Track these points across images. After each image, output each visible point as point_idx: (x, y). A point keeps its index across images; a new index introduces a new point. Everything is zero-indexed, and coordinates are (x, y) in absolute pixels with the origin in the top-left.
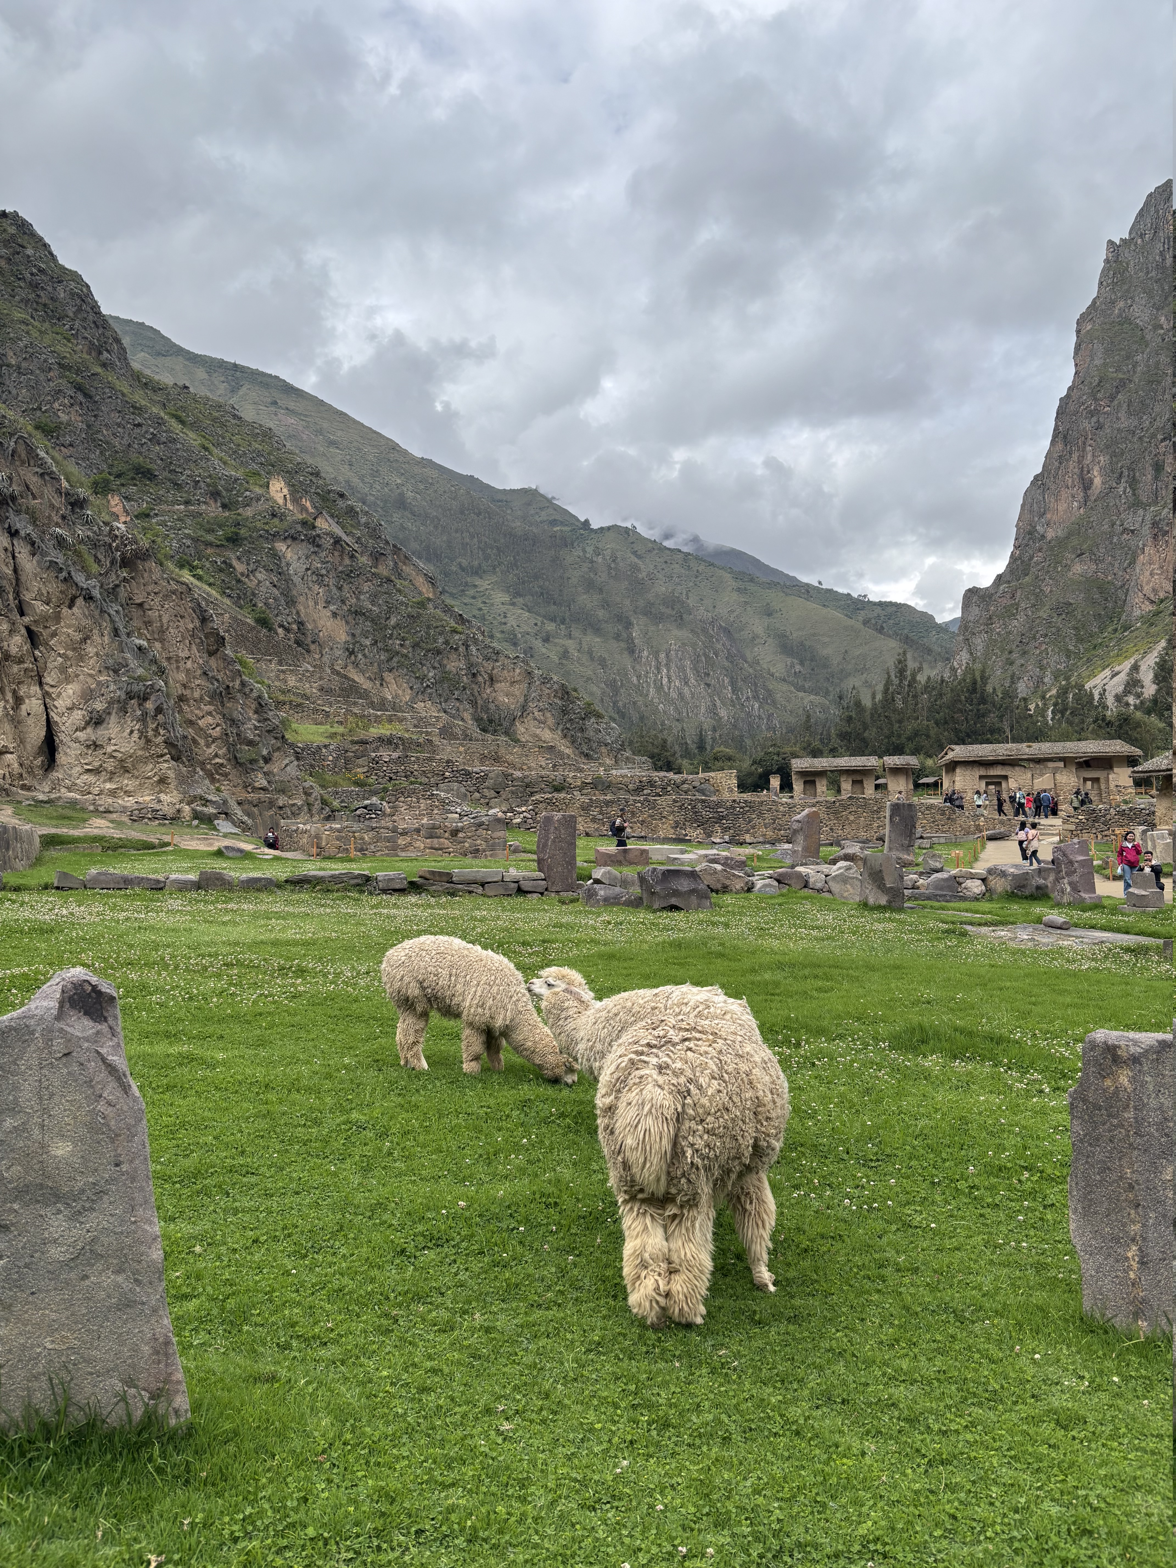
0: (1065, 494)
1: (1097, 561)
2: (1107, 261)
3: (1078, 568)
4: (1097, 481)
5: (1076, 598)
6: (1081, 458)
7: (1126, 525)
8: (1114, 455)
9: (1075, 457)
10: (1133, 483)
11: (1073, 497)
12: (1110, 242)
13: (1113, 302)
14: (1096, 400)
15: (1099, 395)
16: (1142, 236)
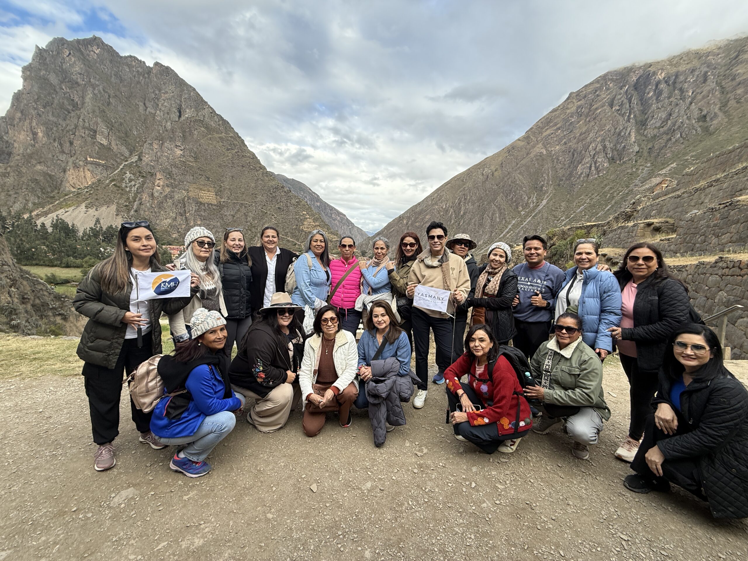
0: (23, 133)
1: (48, 167)
2: (36, 52)
3: (39, 167)
4: (40, 134)
5: (40, 178)
6: (30, 123)
7: (59, 158)
8: (47, 128)
9: (28, 121)
10: (61, 144)
11: (28, 135)
12: (37, 47)
13: (40, 70)
14: (36, 104)
15: (38, 103)
16: (52, 52)
